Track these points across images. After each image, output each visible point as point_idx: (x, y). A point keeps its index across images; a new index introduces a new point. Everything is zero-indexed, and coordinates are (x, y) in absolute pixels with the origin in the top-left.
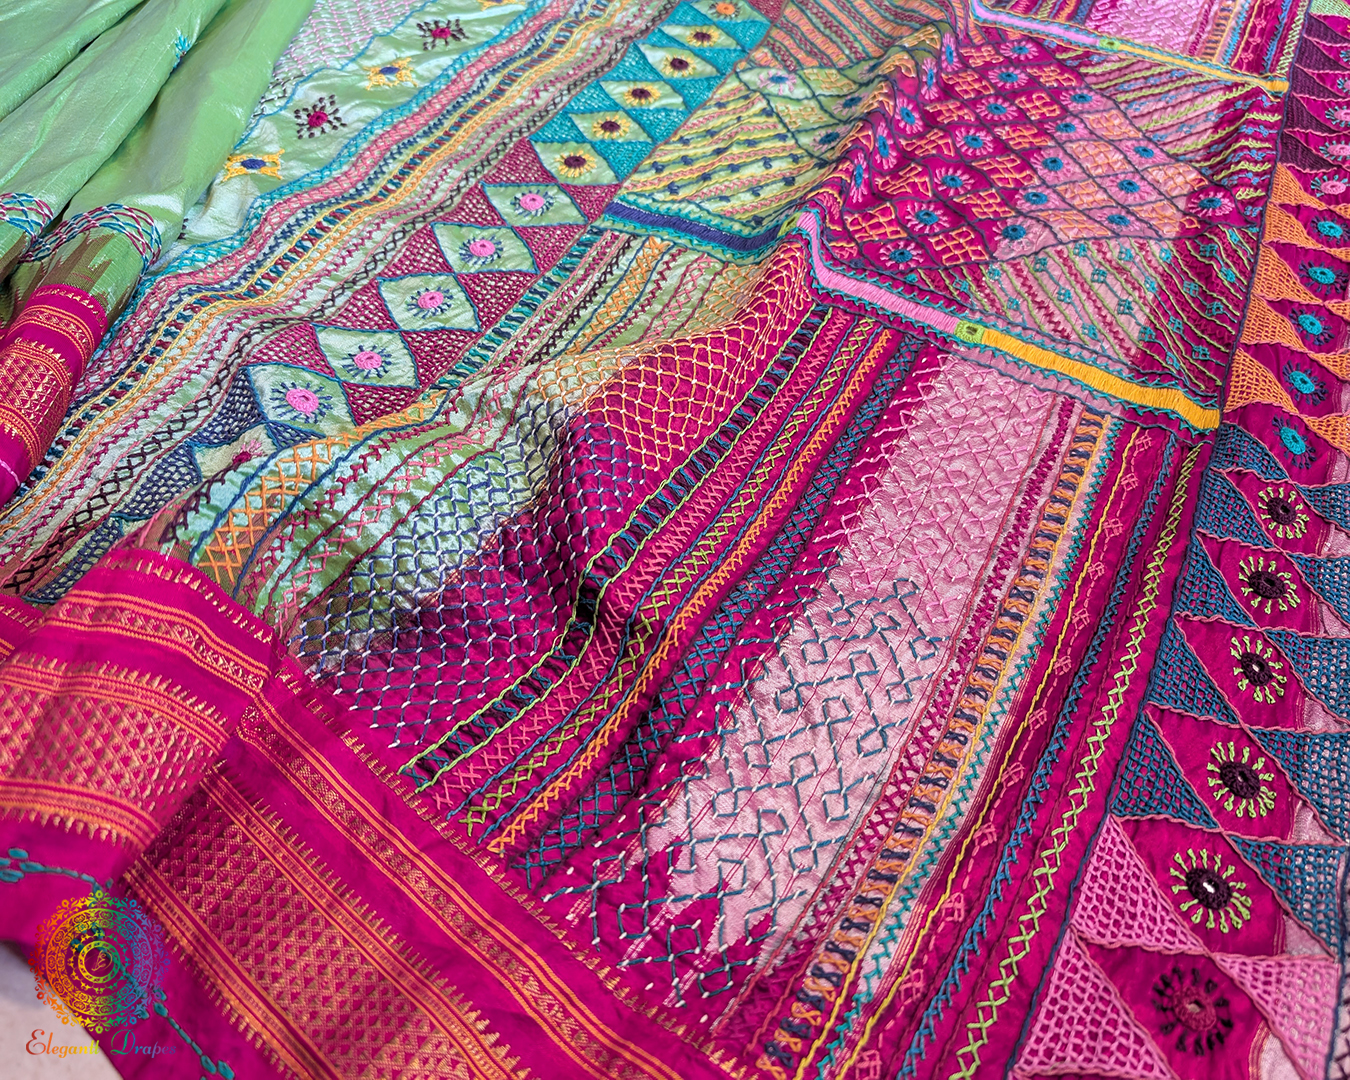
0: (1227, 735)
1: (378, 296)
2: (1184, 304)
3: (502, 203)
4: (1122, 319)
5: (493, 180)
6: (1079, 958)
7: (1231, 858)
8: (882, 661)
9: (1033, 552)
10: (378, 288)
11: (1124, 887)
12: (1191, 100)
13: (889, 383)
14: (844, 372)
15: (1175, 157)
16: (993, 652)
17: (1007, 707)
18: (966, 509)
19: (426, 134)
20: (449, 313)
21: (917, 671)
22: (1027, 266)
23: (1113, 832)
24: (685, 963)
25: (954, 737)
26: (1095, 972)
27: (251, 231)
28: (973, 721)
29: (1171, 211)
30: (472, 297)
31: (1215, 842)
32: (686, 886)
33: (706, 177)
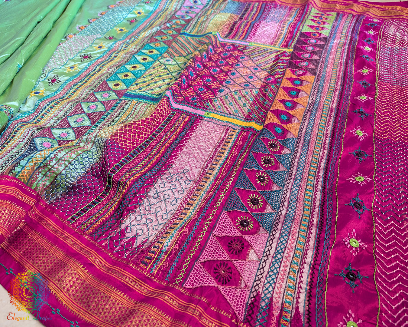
0: (253, 193)
1: (67, 120)
2: (259, 103)
3: (98, 96)
4: (244, 108)
5: (97, 91)
6: (214, 239)
7: (251, 217)
8: (178, 185)
9: (216, 160)
10: (67, 118)
11: (225, 225)
12: (268, 56)
13: (187, 128)
14: (177, 126)
15: (263, 70)
16: (204, 182)
17: (206, 192)
18: (202, 153)
19: (81, 82)
20: (84, 123)
21: (186, 187)
22: (223, 98)
23: (224, 214)
24: (127, 250)
25: (193, 199)
26: (217, 242)
27: (36, 109)
28: (197, 196)
29: (260, 82)
30: (90, 118)
31: (247, 214)
32: (129, 235)
33: (148, 85)
